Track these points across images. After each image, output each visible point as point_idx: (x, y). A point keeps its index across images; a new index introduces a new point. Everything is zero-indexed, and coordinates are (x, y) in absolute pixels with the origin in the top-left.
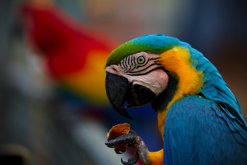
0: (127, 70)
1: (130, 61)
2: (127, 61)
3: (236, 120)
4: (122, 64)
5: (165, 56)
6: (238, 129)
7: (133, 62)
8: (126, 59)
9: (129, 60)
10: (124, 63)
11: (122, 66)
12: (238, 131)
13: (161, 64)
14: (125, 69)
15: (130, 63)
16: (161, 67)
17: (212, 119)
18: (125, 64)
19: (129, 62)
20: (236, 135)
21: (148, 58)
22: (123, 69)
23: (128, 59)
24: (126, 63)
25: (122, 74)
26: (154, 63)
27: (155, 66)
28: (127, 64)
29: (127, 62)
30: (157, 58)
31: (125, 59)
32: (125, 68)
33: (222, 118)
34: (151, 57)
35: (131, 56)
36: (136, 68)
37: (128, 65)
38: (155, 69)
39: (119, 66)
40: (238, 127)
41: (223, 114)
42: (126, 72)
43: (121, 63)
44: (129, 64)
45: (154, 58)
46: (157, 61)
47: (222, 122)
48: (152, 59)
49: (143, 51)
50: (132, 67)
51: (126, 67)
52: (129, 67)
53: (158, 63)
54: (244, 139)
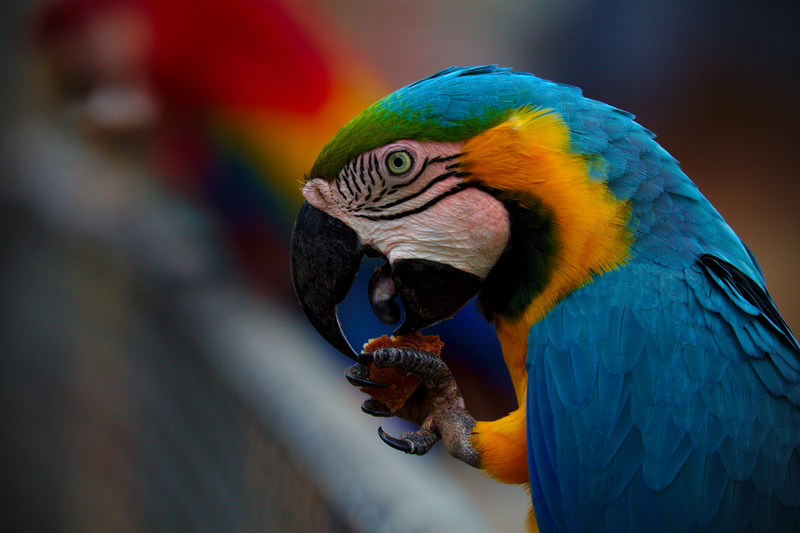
0: (359, 202)
1: (366, 172)
2: (359, 173)
3: (760, 318)
4: (343, 182)
5: (481, 149)
6: (766, 348)
7: (373, 173)
8: (355, 165)
9: (362, 169)
10: (350, 178)
11: (344, 189)
12: (767, 356)
13: (470, 174)
14: (354, 197)
15: (367, 178)
16: (473, 182)
17: (684, 314)
18: (351, 183)
19: (362, 176)
20: (762, 369)
21: (425, 157)
22: (345, 197)
23: (358, 166)
24: (354, 179)
25: (339, 212)
26: (447, 172)
27: (453, 182)
28: (358, 180)
29: (357, 175)
30: (456, 156)
31: (351, 166)
32: (352, 193)
33: (717, 315)
34: (434, 155)
35: (366, 157)
36: (390, 193)
37: (361, 186)
38: (454, 191)
39: (334, 187)
40: (768, 342)
41: (719, 301)
42: (355, 207)
43: (341, 178)
44: (364, 182)
45: (444, 156)
46: (456, 166)
47: (717, 326)
48: (438, 160)
49: (404, 139)
50: (376, 193)
51: (355, 190)
52: (365, 192)
53: (458, 170)
54: (786, 380)
